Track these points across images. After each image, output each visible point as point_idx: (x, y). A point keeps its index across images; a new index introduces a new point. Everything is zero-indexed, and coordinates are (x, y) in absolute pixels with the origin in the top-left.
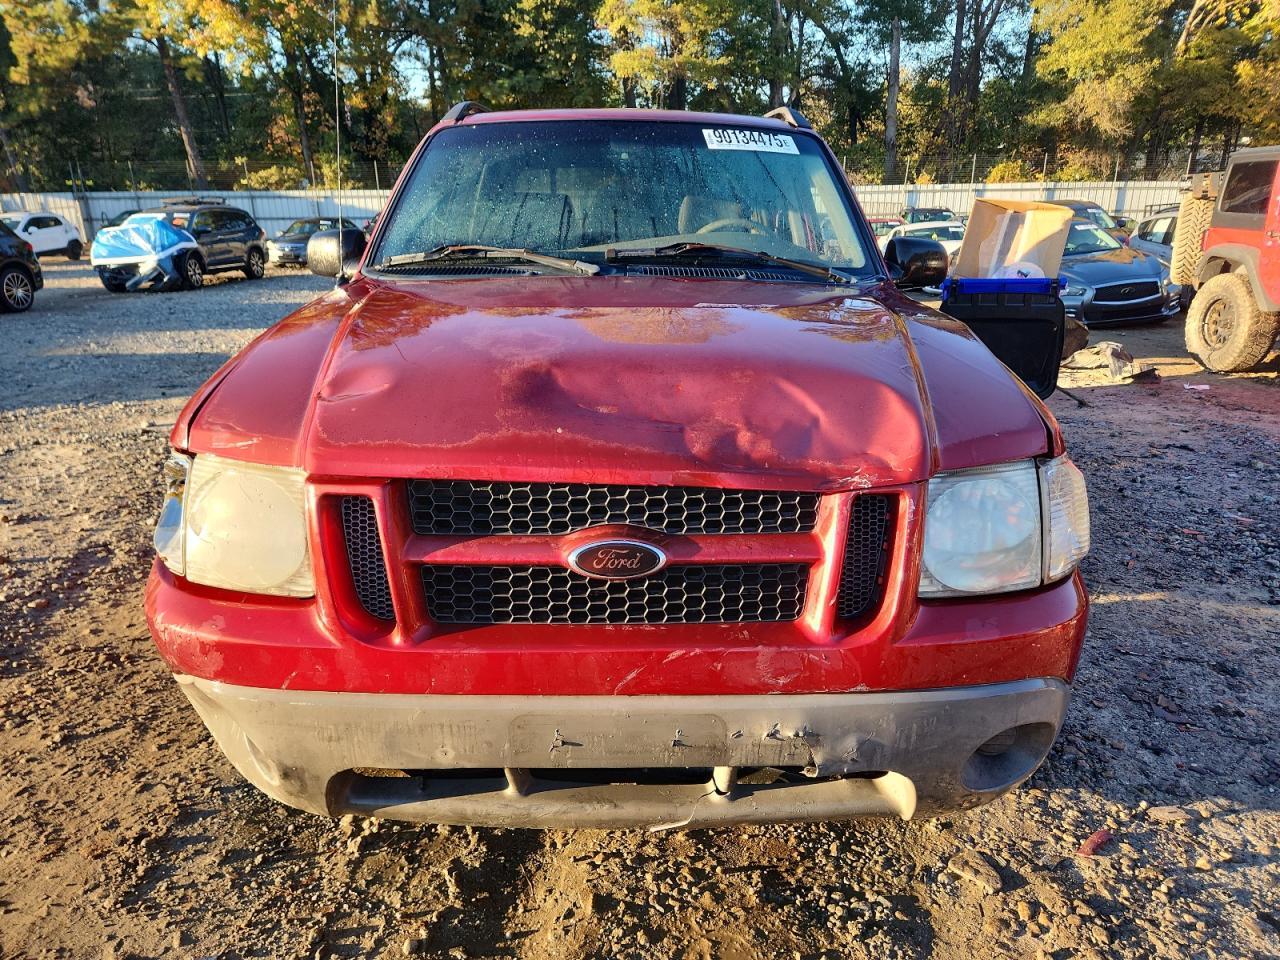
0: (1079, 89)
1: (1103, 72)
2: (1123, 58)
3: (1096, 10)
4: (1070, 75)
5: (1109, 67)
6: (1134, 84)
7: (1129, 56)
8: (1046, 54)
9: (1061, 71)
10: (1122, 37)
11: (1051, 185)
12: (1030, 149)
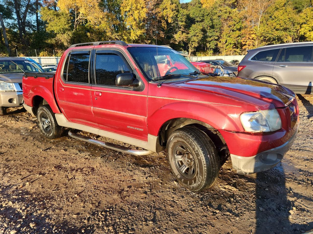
0: (58, 35)
1: (63, 32)
2: (67, 29)
3: (57, 18)
4: (55, 32)
5: (64, 31)
6: (70, 36)
7: (68, 29)
8: (47, 26)
9: (52, 31)
10: (65, 25)
11: (57, 57)
12: (48, 49)
